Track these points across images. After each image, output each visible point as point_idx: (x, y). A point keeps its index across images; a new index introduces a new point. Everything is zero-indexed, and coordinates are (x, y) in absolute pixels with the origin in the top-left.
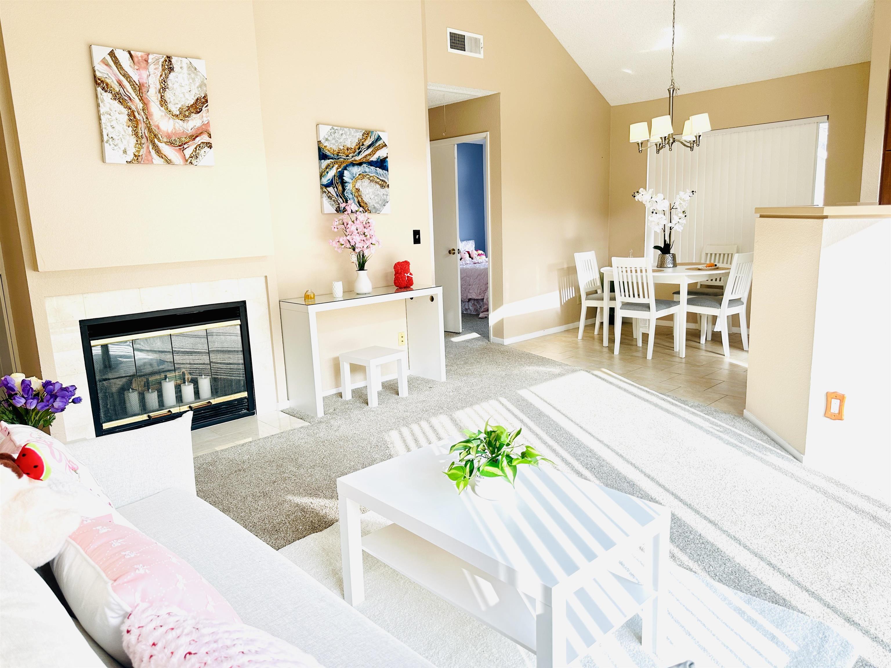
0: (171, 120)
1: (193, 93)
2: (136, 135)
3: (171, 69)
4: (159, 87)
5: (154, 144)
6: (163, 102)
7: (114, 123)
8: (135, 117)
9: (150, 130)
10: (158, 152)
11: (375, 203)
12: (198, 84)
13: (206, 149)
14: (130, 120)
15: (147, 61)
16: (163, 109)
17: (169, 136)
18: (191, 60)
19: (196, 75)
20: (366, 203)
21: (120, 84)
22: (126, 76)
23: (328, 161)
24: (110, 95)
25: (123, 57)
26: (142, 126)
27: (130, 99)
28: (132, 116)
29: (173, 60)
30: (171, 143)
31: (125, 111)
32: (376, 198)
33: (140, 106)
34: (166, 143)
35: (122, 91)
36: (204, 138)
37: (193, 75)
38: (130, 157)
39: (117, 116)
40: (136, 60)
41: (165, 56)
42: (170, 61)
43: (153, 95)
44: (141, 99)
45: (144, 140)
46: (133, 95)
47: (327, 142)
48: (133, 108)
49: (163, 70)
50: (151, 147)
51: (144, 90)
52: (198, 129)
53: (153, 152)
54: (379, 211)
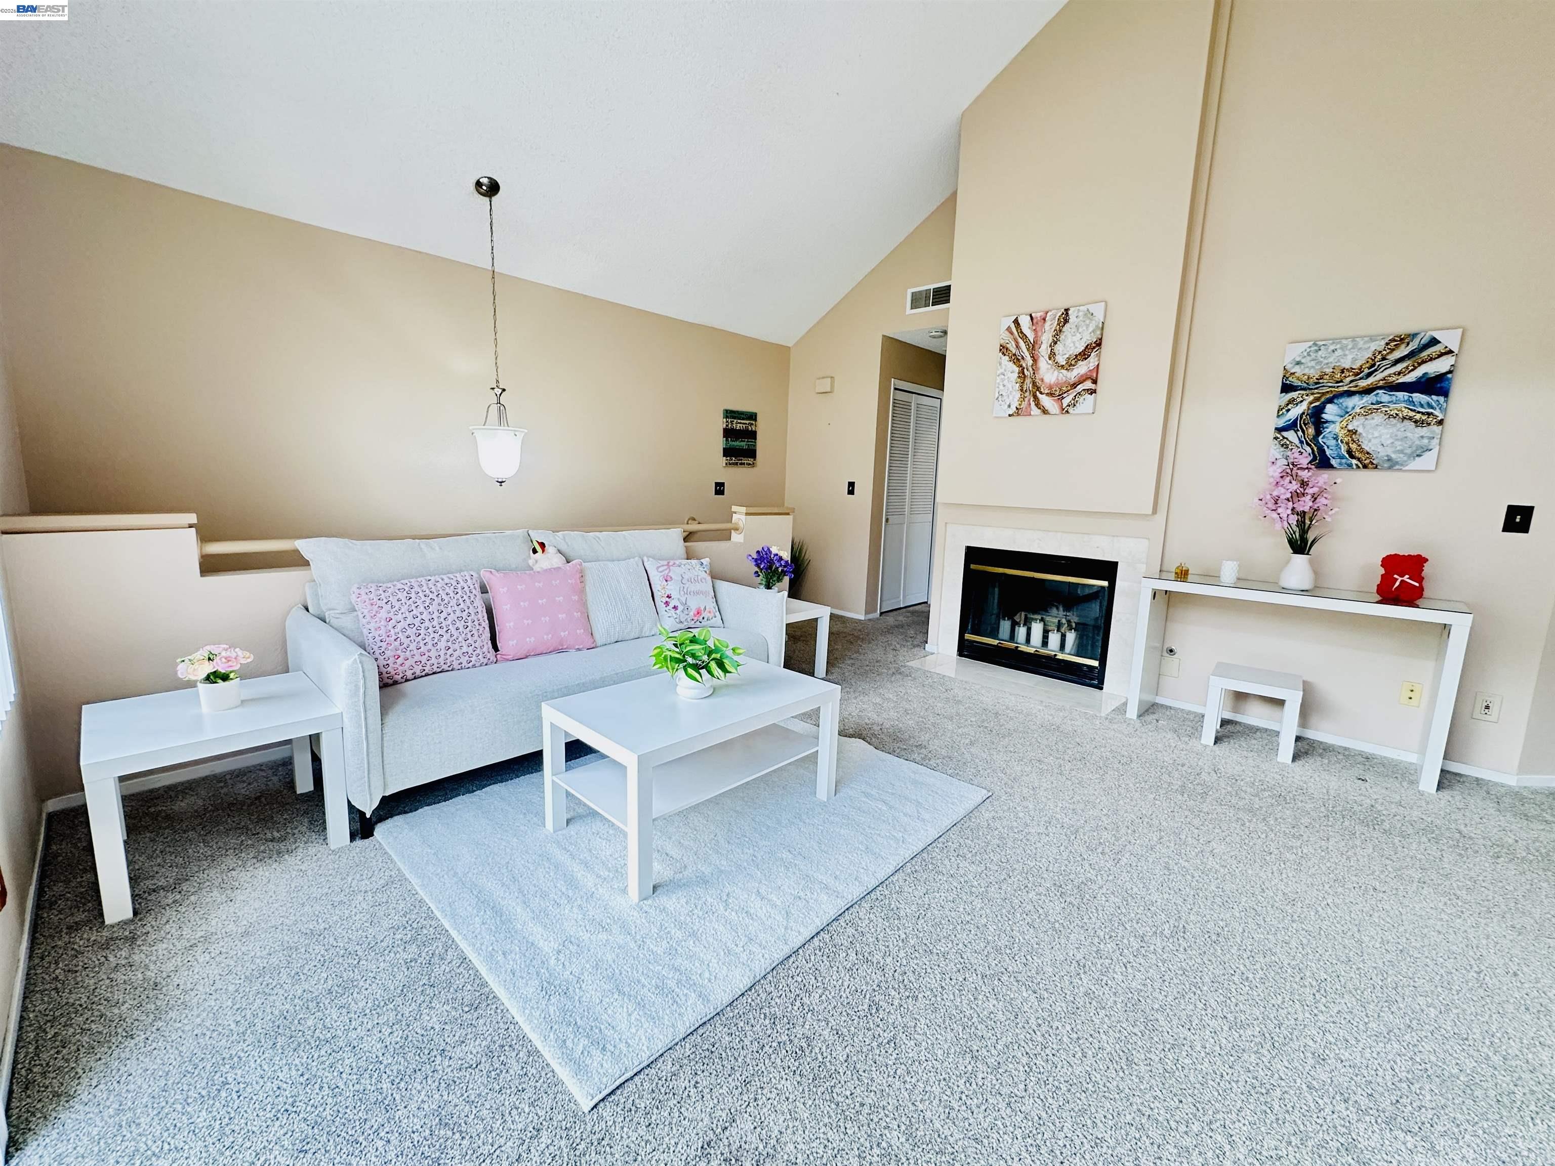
0: (1056, 372)
1: (1084, 340)
2: (1022, 390)
3: (1066, 321)
4: (1051, 340)
5: (1035, 397)
6: (1052, 355)
7: (1006, 382)
8: (1023, 374)
9: (1034, 383)
10: (1038, 405)
11: (1395, 452)
12: (1091, 329)
13: (1087, 396)
14: (1019, 377)
15: (1044, 319)
16: (1050, 362)
17: (1050, 388)
18: (1089, 306)
19: (1091, 320)
20: (1368, 453)
21: (1018, 347)
22: (1024, 337)
23: (1294, 395)
24: (1007, 358)
25: (1025, 322)
26: (1028, 381)
27: (1023, 358)
28: (1022, 375)
29: (1070, 312)
30: (1050, 394)
31: (1017, 369)
32: (1398, 443)
33: (1030, 362)
34: (1047, 394)
35: (1017, 353)
36: (1088, 385)
37: (1088, 322)
38: (1012, 410)
39: (1010, 375)
40: (1035, 321)
41: (1063, 310)
42: (1067, 314)
43: (1044, 350)
44: (1033, 357)
45: (1027, 394)
46: (1027, 354)
47: (1297, 367)
48: (1024, 365)
49: (1058, 324)
50: (1032, 399)
51: (1037, 347)
52: (1082, 376)
53: (1033, 404)
54: (1402, 465)
